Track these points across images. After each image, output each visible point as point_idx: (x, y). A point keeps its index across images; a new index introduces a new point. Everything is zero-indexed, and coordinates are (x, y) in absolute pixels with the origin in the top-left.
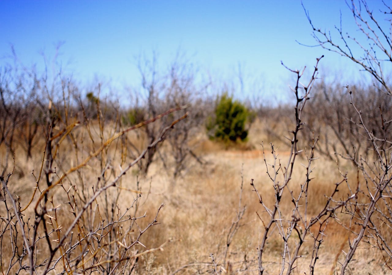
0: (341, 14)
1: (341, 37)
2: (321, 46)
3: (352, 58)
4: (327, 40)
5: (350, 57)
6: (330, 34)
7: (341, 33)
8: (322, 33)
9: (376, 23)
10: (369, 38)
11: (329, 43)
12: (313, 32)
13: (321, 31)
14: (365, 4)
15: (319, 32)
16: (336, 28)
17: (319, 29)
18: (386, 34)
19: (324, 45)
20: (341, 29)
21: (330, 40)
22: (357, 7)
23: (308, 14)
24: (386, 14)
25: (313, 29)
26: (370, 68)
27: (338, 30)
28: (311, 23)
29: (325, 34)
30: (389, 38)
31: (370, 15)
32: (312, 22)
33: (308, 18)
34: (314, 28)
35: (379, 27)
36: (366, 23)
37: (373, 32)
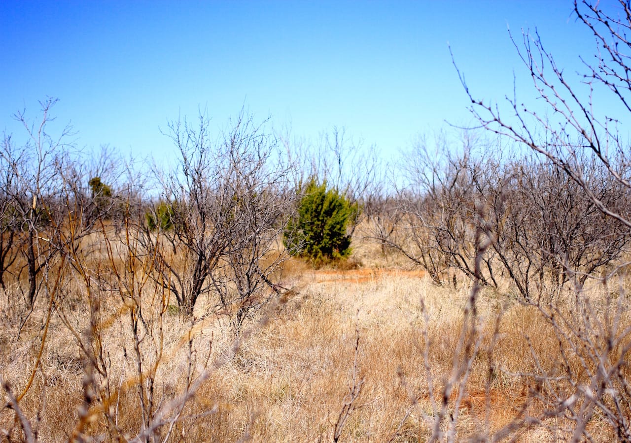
0: (515, 77)
1: (516, 113)
2: (483, 127)
3: (533, 144)
4: (493, 118)
5: (529, 144)
6: (497, 108)
7: (515, 107)
8: (485, 107)
9: (569, 89)
10: (556, 110)
11: (496, 122)
12: (472, 107)
13: (483, 104)
14: (551, 60)
15: (480, 106)
16: (507, 98)
17: (481, 101)
18: (584, 107)
19: (489, 126)
20: (515, 100)
21: (498, 119)
22: (537, 63)
23: (464, 77)
24: (586, 77)
25: (471, 101)
26: (561, 161)
27: (511, 102)
28: (467, 92)
29: (490, 109)
30: (588, 112)
31: (559, 75)
32: (469, 91)
33: (464, 84)
34: (473, 99)
35: (573, 96)
36: (552, 87)
37: (563, 101)
